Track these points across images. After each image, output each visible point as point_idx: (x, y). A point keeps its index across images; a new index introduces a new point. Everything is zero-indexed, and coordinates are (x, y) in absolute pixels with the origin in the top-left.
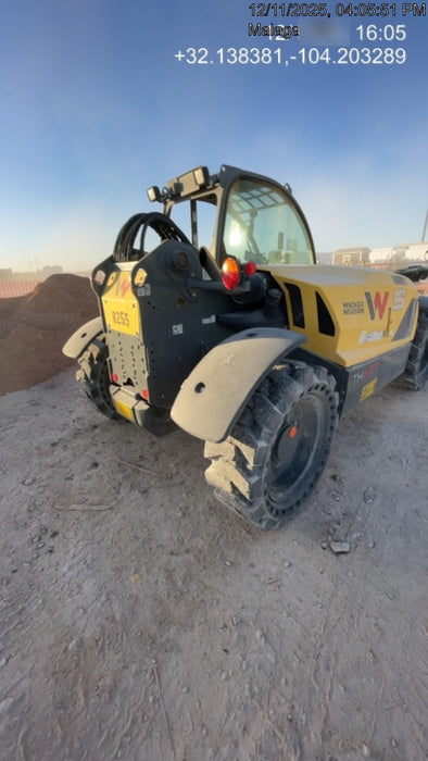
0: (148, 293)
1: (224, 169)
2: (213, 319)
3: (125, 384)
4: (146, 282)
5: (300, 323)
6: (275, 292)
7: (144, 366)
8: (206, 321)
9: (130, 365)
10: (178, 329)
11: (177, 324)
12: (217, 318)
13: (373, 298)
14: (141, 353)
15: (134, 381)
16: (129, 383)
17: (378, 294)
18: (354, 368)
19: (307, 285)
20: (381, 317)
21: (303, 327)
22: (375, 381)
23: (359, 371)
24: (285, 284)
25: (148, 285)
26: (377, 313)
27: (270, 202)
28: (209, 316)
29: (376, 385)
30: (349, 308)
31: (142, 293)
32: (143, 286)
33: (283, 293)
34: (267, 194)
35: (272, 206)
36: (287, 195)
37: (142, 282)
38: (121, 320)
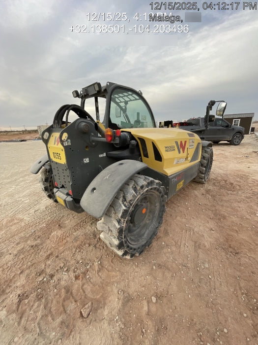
0: (70, 144)
1: (108, 84)
2: (105, 155)
3: (61, 188)
4: (68, 138)
5: (146, 156)
6: (133, 142)
7: (69, 179)
8: (101, 156)
9: (63, 179)
10: (87, 160)
11: (86, 158)
12: (107, 154)
13: (179, 144)
14: (68, 173)
15: (65, 186)
16: (63, 187)
17: (181, 142)
18: (171, 176)
19: (148, 139)
20: (183, 152)
21: (148, 157)
22: (183, 181)
23: (175, 177)
24: (138, 138)
25: (69, 140)
26: (181, 150)
27: (133, 98)
28: (102, 153)
29: (184, 183)
30: (168, 149)
31: (66, 144)
32: (67, 141)
33: (137, 142)
34: (131, 95)
35: (134, 100)
36: (140, 95)
37: (66, 139)
38: (57, 157)
